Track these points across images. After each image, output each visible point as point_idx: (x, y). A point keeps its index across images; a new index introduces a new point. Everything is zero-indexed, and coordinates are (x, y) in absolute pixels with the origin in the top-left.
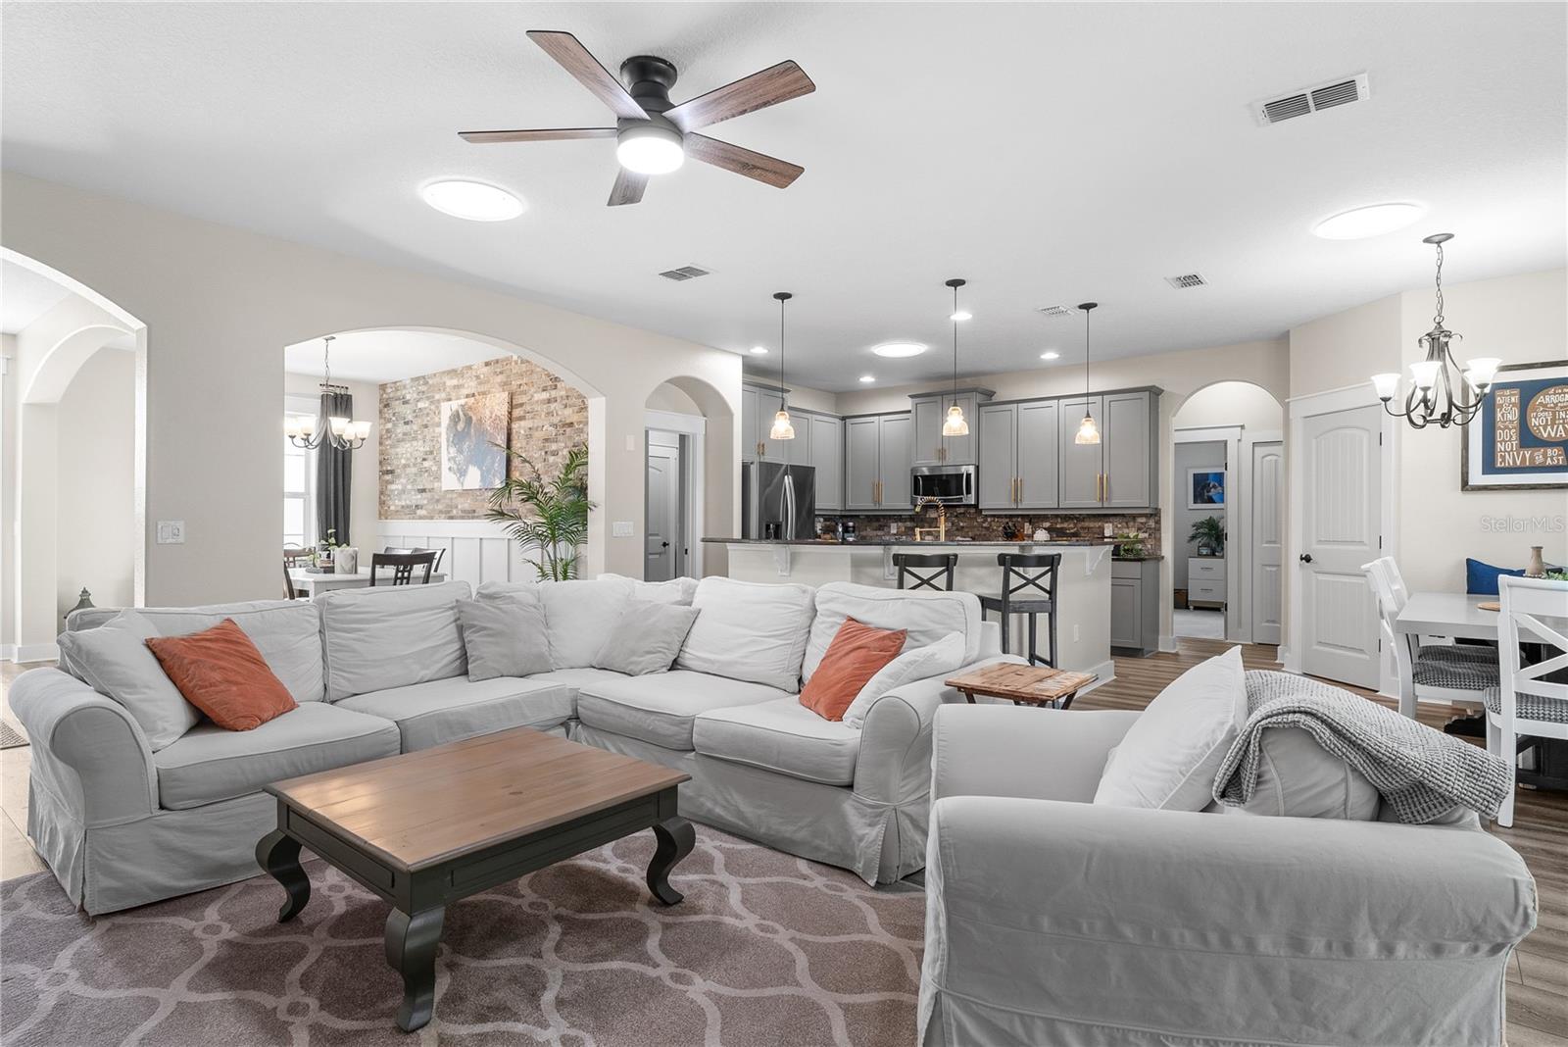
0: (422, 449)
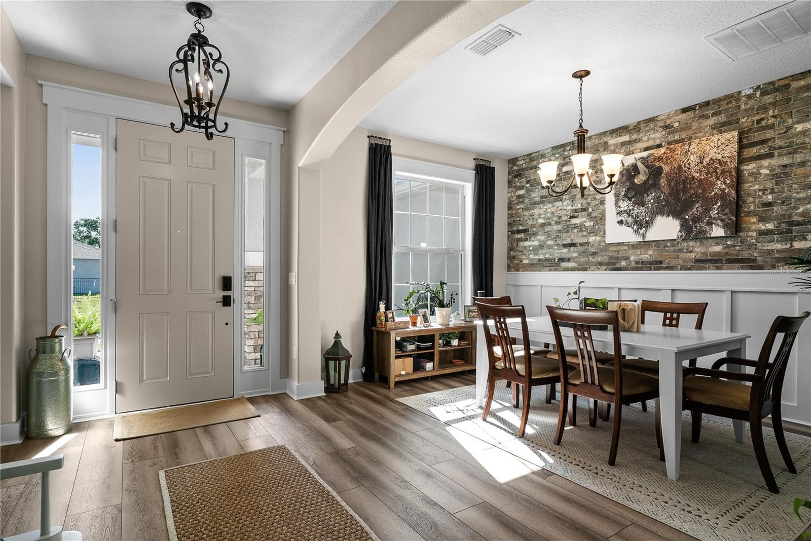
0: (569, 208)
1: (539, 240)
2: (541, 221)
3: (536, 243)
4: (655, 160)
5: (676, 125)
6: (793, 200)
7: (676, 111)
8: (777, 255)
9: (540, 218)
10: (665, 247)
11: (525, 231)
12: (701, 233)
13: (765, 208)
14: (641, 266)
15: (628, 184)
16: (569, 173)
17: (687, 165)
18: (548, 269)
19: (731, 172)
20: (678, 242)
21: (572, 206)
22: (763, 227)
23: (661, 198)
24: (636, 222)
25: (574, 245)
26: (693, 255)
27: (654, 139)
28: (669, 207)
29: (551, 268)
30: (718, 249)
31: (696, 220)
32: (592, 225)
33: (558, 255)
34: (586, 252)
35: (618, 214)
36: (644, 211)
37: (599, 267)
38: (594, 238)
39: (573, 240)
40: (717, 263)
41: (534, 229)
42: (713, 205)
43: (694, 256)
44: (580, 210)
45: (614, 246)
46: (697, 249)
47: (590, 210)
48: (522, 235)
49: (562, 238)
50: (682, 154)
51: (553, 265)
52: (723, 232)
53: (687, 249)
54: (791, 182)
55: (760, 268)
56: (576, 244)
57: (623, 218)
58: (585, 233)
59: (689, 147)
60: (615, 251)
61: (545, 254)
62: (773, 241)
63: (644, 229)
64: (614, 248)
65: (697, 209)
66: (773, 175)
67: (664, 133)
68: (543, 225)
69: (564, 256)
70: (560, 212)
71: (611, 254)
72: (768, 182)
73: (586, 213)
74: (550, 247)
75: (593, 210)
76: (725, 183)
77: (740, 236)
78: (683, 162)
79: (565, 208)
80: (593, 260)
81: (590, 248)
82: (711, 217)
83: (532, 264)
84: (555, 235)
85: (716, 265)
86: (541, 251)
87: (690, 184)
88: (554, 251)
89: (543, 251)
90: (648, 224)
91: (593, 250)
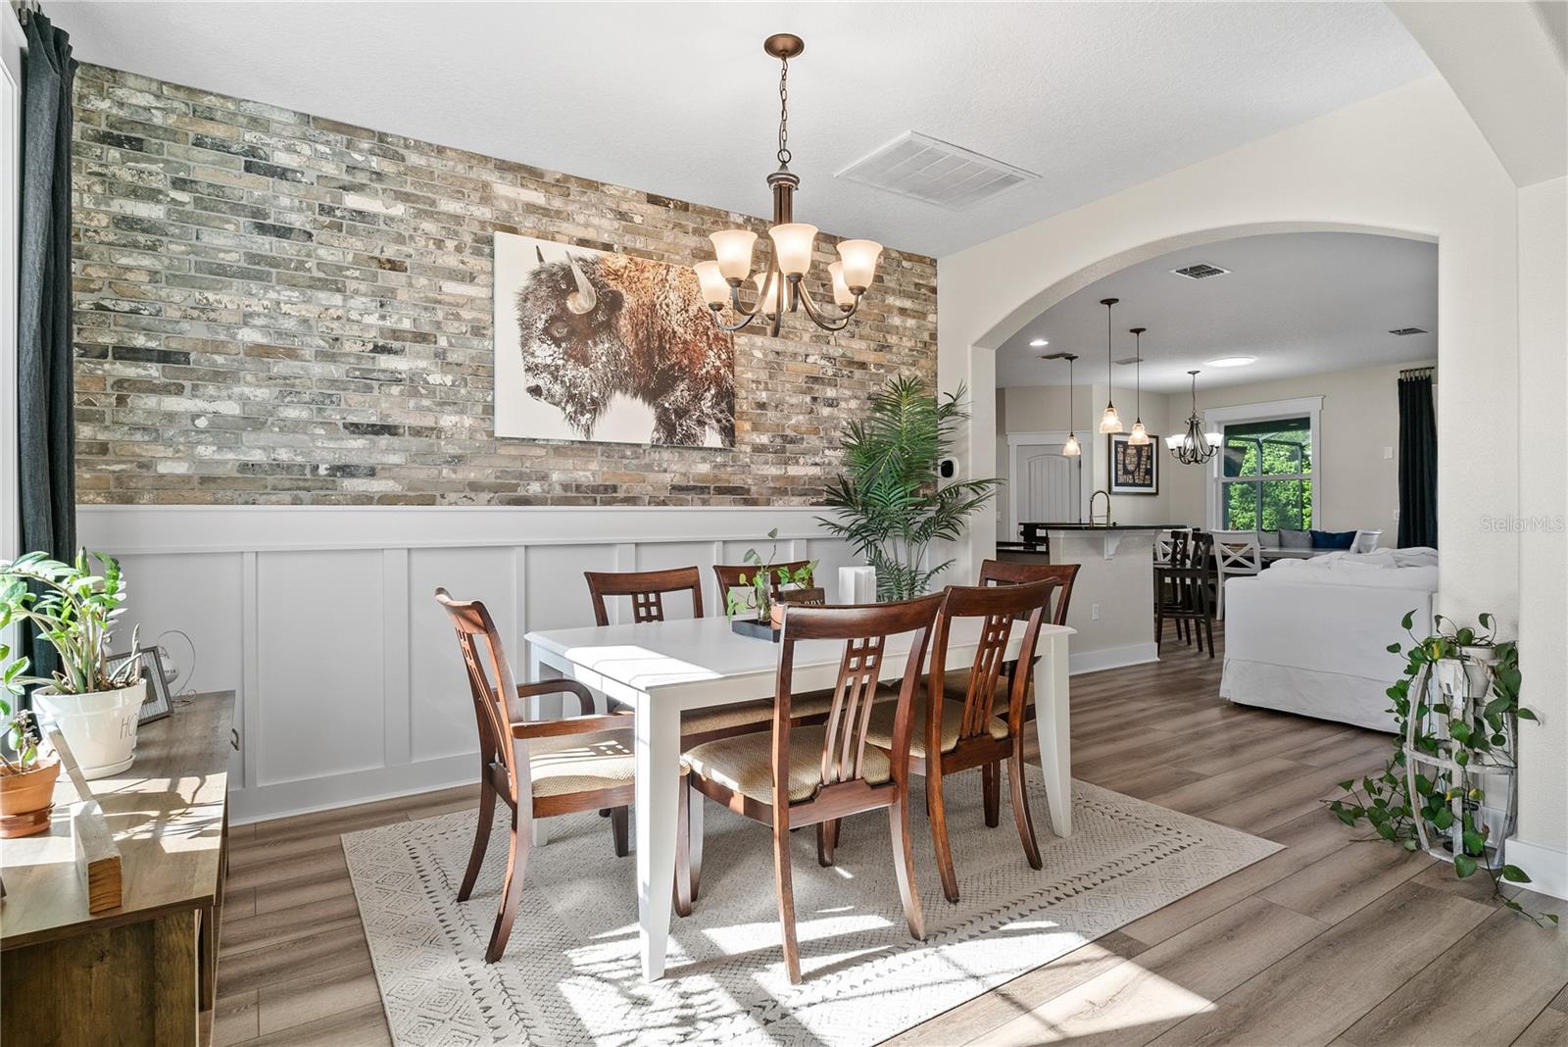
1: (244, 401)
2: (249, 336)
3: (230, 408)
4: (608, 274)
5: (638, 219)
6: (786, 406)
7: (638, 192)
8: (772, 485)
9: (246, 324)
10: (622, 458)
11: (164, 357)
12: (689, 438)
13: (759, 411)
14: (574, 495)
15: (554, 307)
16: (368, 219)
17: (664, 307)
18: (287, 496)
19: (726, 341)
20: (644, 451)
21: (383, 317)
22: (758, 441)
23: (622, 358)
24: (571, 397)
25: (390, 430)
26: (667, 478)
27: (598, 228)
28: (636, 379)
29: (302, 494)
30: (704, 468)
31: (682, 413)
32: (449, 383)
33: (330, 457)
34: (432, 453)
35: (529, 369)
36: (587, 375)
37: (473, 495)
38: (454, 419)
39: (388, 416)
40: (702, 493)
41: (220, 359)
42: (705, 391)
43: (669, 480)
44: (410, 336)
45: (513, 444)
46: (677, 467)
47: (443, 342)
48: (153, 371)
49: (343, 405)
50: (656, 281)
51: (307, 484)
52: (720, 441)
53: (660, 465)
54: (784, 379)
55: (754, 502)
56: (396, 427)
57: (541, 383)
58: (426, 402)
59: (667, 274)
60: (514, 458)
61: (274, 449)
62: (768, 463)
63: (588, 416)
64: (512, 451)
65: (681, 393)
66: (767, 363)
67: (616, 224)
68: (260, 352)
69: (353, 459)
70: (335, 325)
71: (503, 463)
72: (761, 372)
73: (428, 348)
74: (296, 427)
75: (451, 344)
76: (719, 358)
77: (733, 452)
78: (658, 298)
79: (354, 316)
80: (454, 476)
81: (443, 443)
82: (702, 411)
83: (205, 480)
84: (316, 391)
85: (702, 496)
86: (253, 436)
87: (671, 344)
88: (313, 441)
89: (264, 438)
90: (596, 406)
91: (452, 450)
